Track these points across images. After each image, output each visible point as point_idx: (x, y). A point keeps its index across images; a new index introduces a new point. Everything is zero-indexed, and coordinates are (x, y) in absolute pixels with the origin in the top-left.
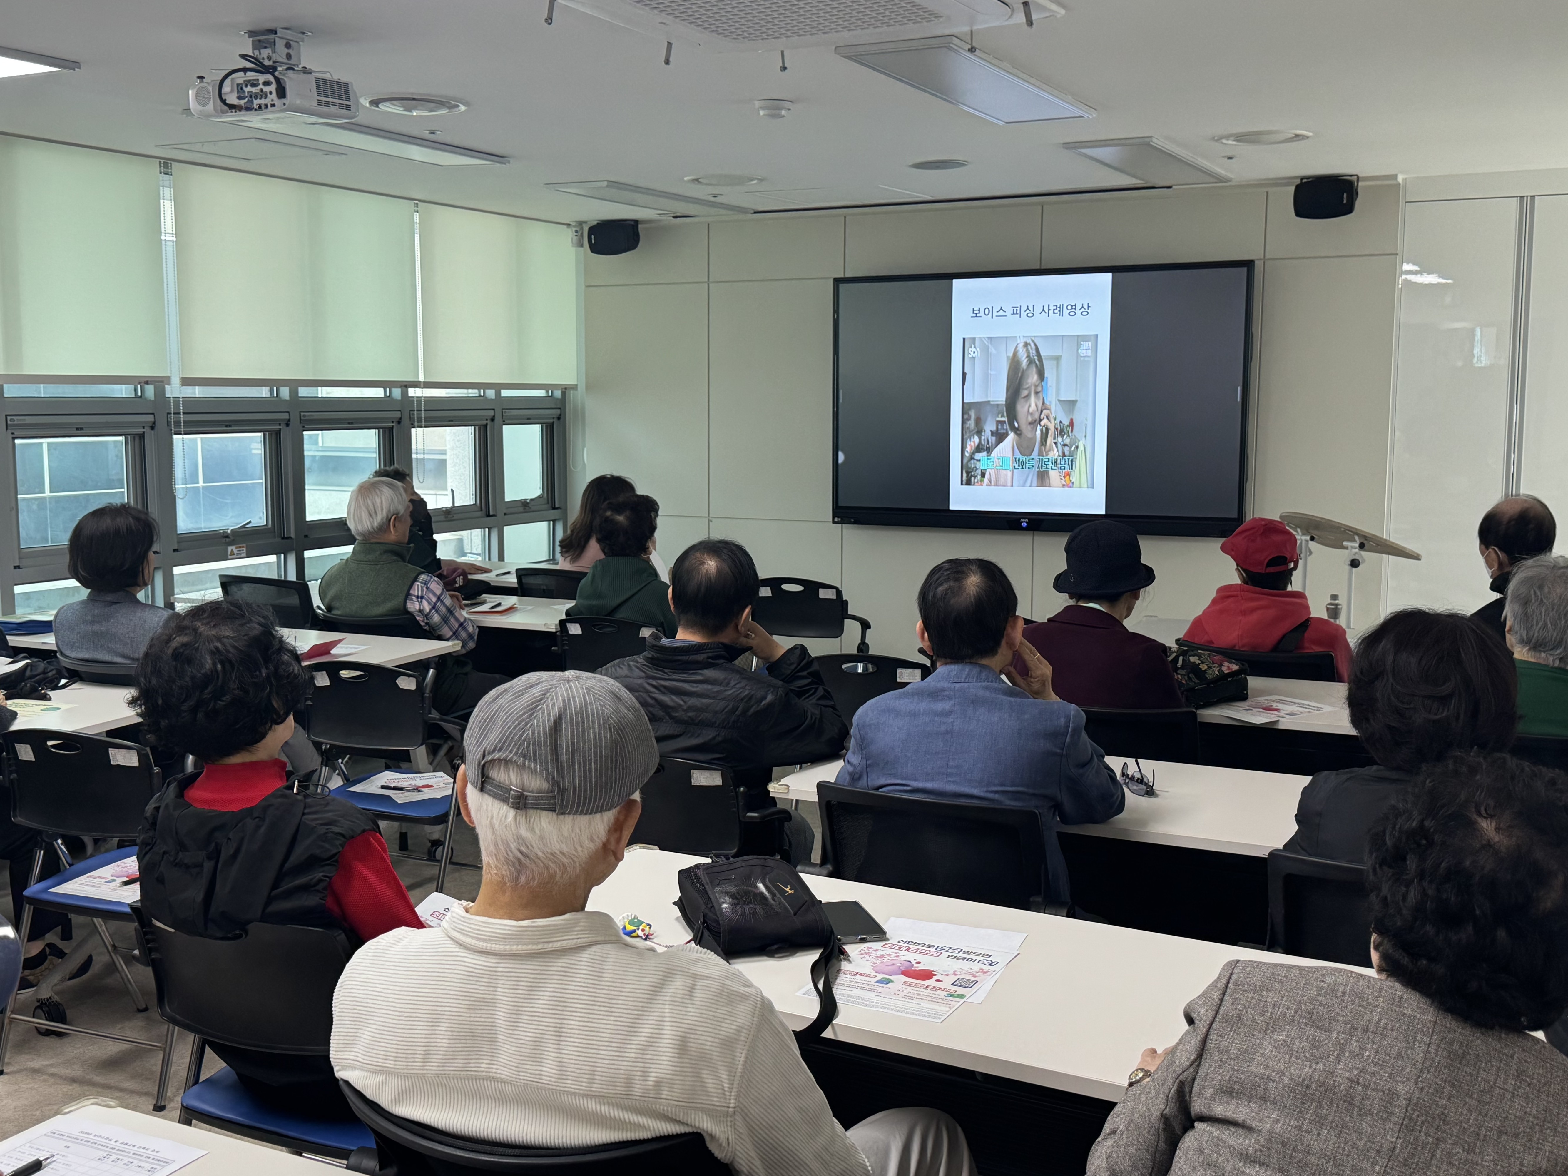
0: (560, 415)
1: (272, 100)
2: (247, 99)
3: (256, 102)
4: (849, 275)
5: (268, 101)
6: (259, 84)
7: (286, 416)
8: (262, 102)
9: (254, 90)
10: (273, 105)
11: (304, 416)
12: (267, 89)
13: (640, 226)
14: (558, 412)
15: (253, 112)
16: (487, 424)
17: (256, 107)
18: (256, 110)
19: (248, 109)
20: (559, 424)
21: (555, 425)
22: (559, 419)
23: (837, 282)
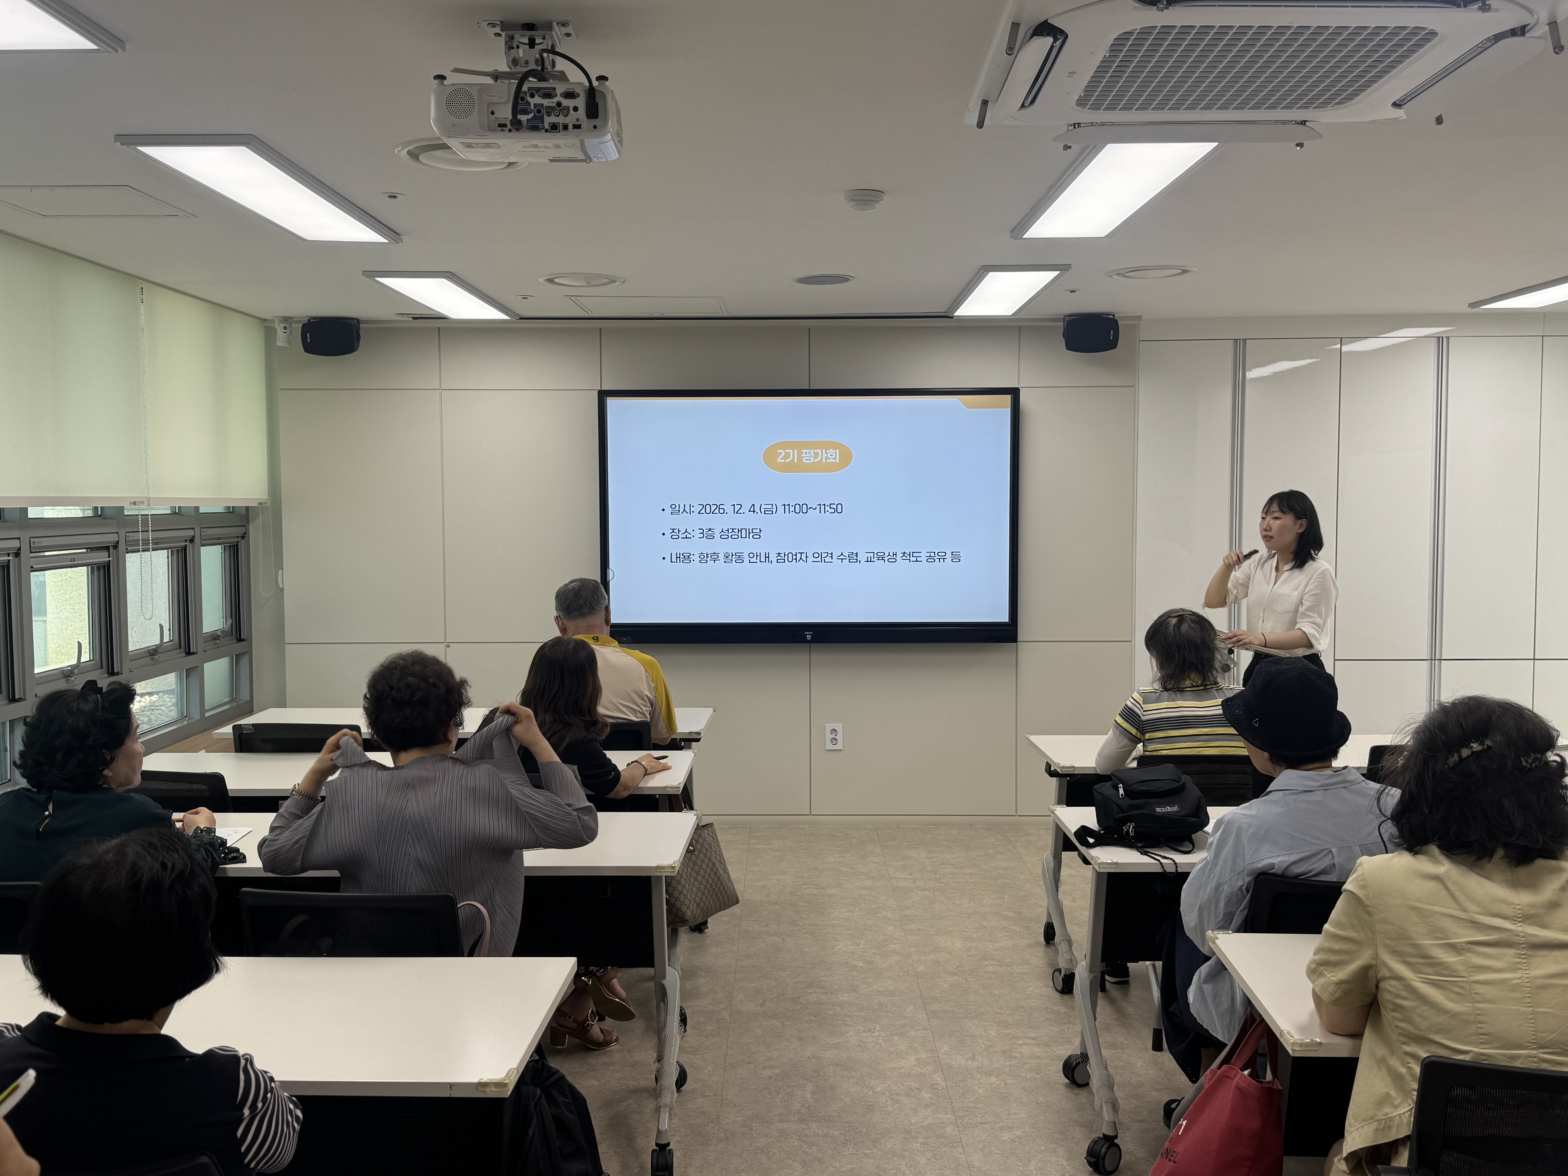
0: (245, 534)
1: (578, 120)
2: (532, 115)
3: (548, 120)
5: (570, 120)
6: (556, 96)
8: (561, 120)
9: (546, 102)
10: (577, 127)
12: (566, 102)
13: (358, 325)
14: (243, 530)
15: (542, 134)
17: (547, 126)
18: (546, 131)
19: (535, 127)
20: (242, 544)
21: (237, 545)
22: (243, 537)
23: (603, 395)
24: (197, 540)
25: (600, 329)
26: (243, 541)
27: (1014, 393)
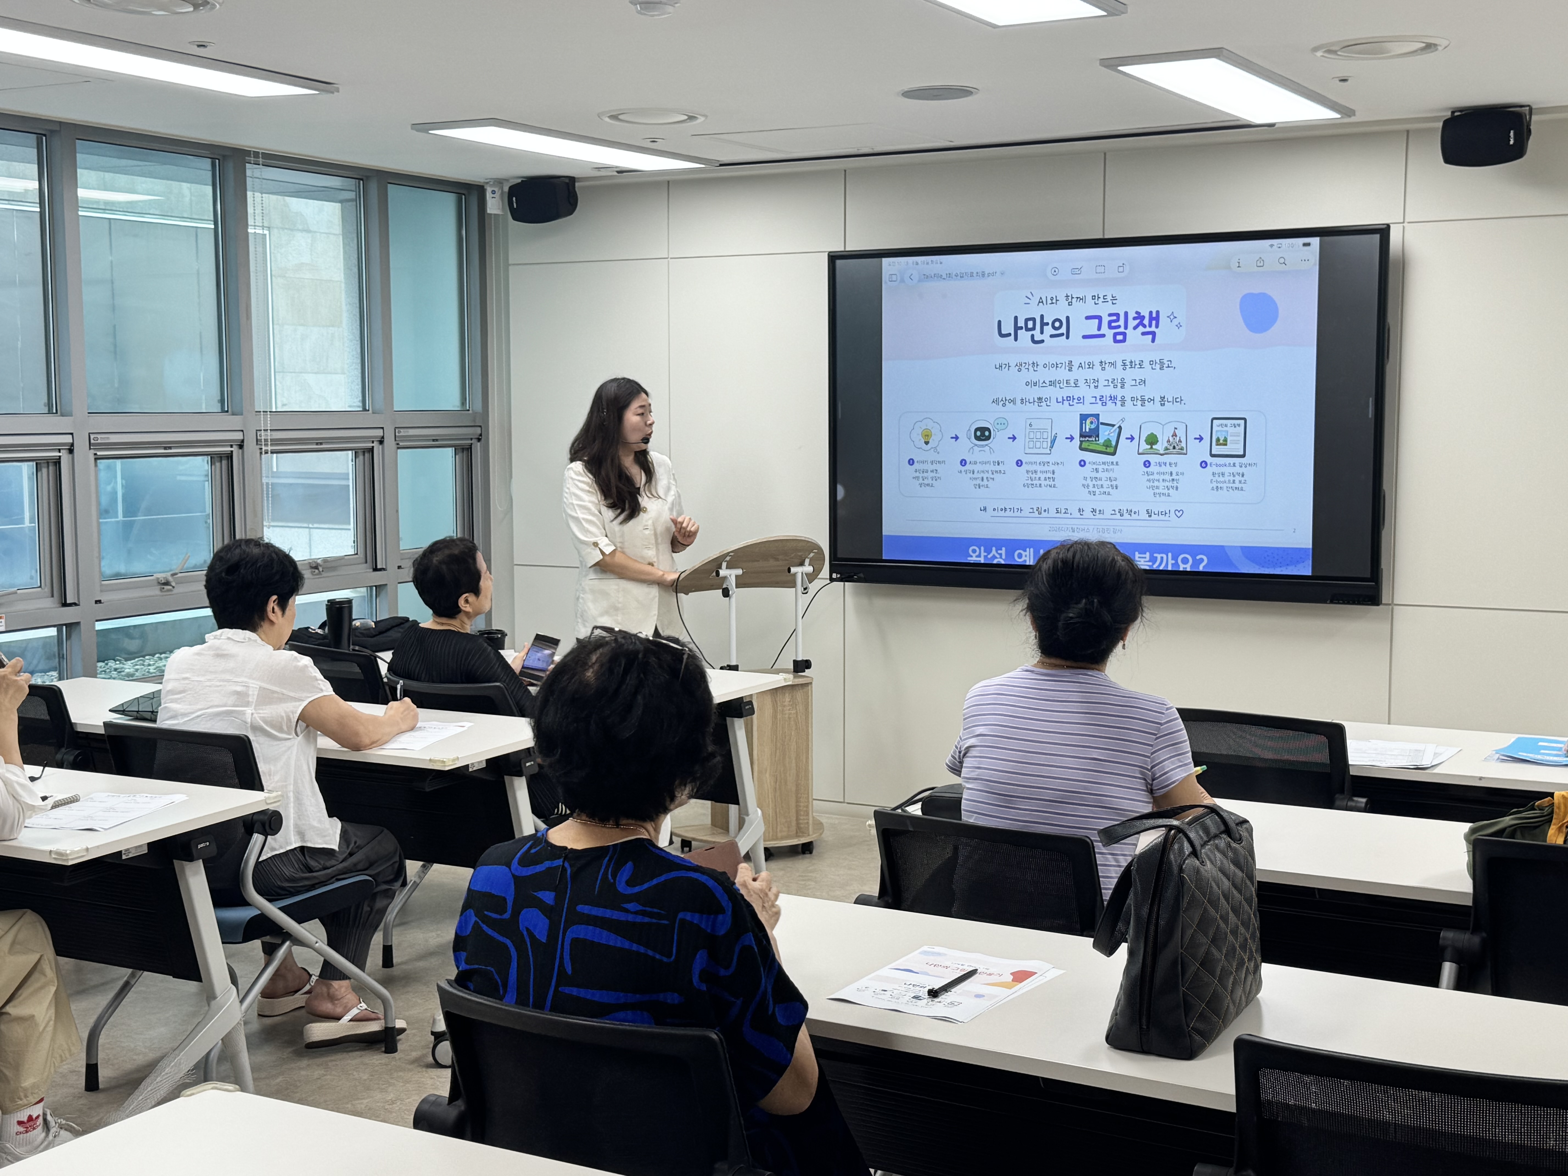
0: (481, 435)
4: (851, 247)
7: (68, 439)
11: (96, 439)
13: (577, 184)
14: (478, 430)
16: (373, 447)
20: (477, 447)
21: (471, 448)
22: (479, 440)
23: (833, 258)
24: (389, 441)
25: (845, 171)
26: (479, 444)
27: (1383, 232)
